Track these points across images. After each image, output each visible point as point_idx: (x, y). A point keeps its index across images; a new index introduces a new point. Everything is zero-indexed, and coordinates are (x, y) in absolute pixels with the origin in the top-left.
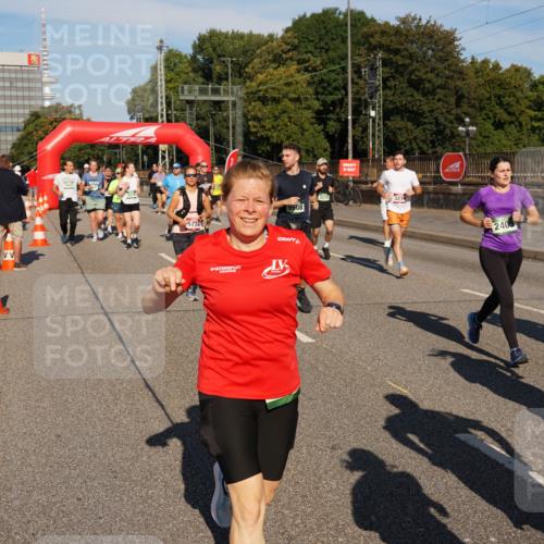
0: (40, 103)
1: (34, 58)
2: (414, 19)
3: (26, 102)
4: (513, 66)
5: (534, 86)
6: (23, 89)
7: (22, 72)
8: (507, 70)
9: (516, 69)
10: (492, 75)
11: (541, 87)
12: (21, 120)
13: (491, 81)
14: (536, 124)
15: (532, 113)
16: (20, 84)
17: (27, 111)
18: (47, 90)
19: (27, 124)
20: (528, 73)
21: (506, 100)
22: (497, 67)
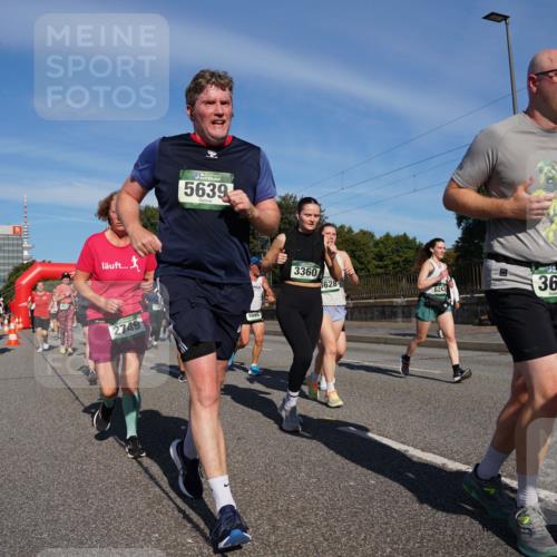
0: (21, 261)
1: (17, 229)
2: (291, 197)
3: (11, 261)
4: (362, 231)
5: (376, 244)
6: (9, 251)
7: (8, 239)
8: (357, 234)
9: (364, 233)
10: (347, 236)
11: (381, 245)
12: (6, 274)
13: (347, 240)
14: (379, 271)
15: (376, 263)
16: (6, 248)
17: (11, 268)
18: (26, 253)
19: (11, 276)
20: (371, 235)
21: (358, 253)
22: (350, 230)
